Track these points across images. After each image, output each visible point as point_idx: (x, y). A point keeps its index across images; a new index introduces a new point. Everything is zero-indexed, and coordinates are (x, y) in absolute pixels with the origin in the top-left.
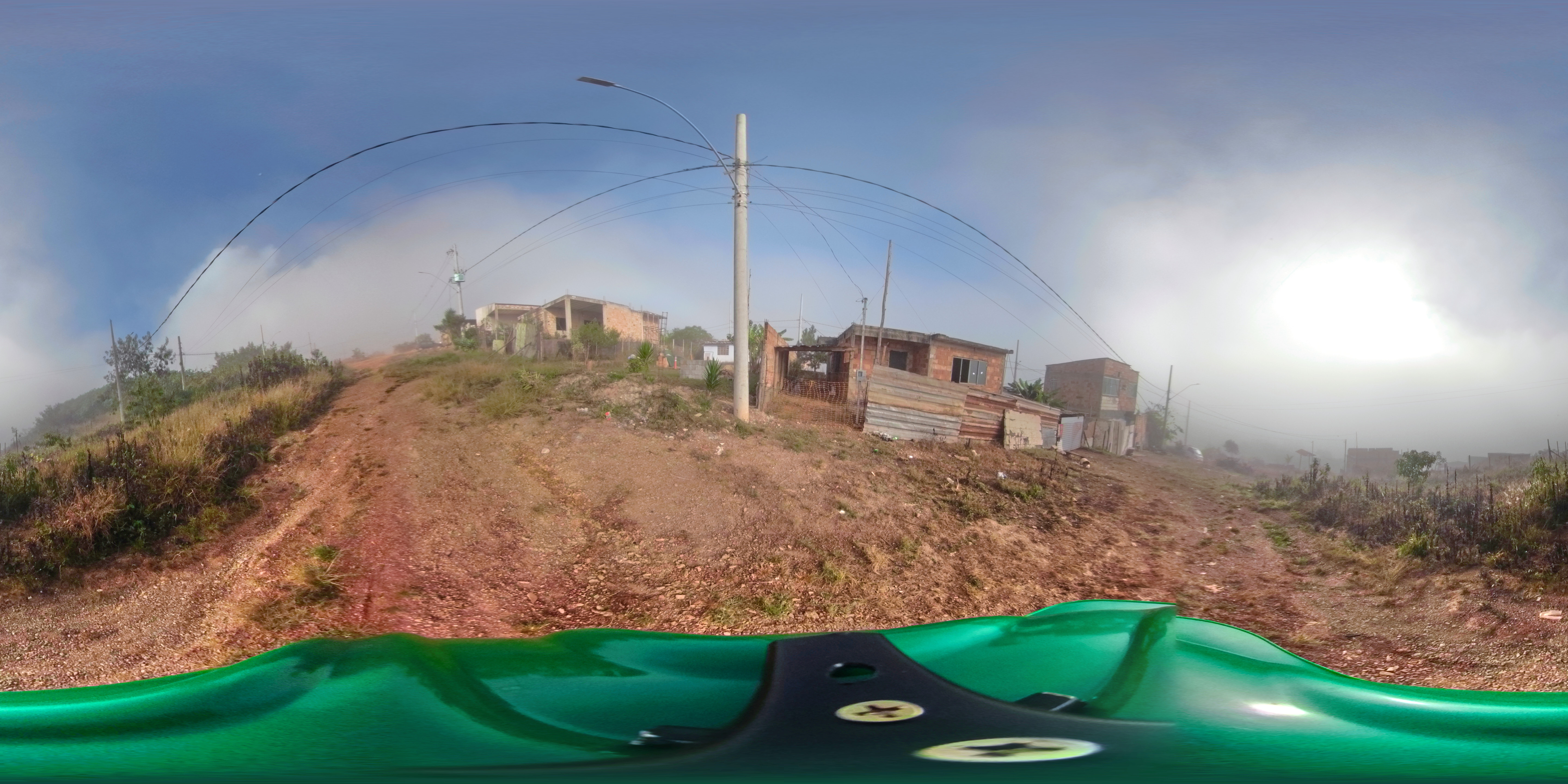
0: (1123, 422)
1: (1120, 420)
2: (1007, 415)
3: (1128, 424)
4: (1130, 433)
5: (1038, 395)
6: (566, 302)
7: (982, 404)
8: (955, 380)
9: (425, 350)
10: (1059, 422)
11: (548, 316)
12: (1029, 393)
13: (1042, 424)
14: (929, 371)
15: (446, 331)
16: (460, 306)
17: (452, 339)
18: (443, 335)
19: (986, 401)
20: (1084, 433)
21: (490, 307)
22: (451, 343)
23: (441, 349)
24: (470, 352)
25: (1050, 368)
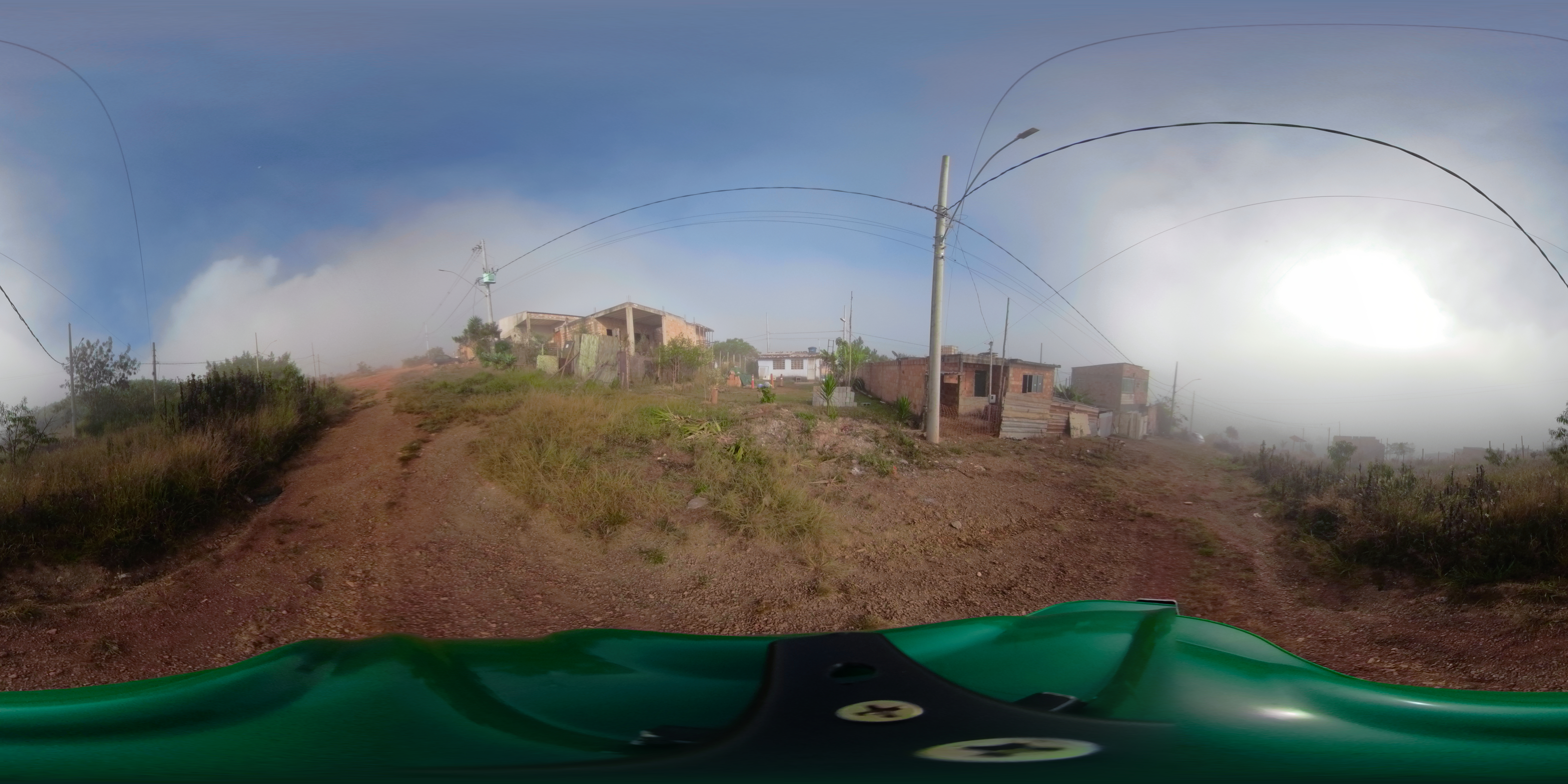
0: (1140, 414)
1: (1135, 412)
2: (1071, 416)
3: (1143, 416)
4: (1144, 422)
5: (1074, 396)
6: (627, 310)
7: (1058, 410)
8: (1024, 391)
9: (443, 366)
10: (1098, 417)
11: (599, 328)
12: (1067, 395)
13: (1089, 419)
14: (1009, 386)
15: (468, 344)
16: (489, 313)
17: (477, 353)
18: (461, 348)
19: (1060, 407)
20: (1113, 424)
21: (519, 315)
22: (474, 358)
23: (462, 365)
24: (509, 370)
25: (1075, 370)
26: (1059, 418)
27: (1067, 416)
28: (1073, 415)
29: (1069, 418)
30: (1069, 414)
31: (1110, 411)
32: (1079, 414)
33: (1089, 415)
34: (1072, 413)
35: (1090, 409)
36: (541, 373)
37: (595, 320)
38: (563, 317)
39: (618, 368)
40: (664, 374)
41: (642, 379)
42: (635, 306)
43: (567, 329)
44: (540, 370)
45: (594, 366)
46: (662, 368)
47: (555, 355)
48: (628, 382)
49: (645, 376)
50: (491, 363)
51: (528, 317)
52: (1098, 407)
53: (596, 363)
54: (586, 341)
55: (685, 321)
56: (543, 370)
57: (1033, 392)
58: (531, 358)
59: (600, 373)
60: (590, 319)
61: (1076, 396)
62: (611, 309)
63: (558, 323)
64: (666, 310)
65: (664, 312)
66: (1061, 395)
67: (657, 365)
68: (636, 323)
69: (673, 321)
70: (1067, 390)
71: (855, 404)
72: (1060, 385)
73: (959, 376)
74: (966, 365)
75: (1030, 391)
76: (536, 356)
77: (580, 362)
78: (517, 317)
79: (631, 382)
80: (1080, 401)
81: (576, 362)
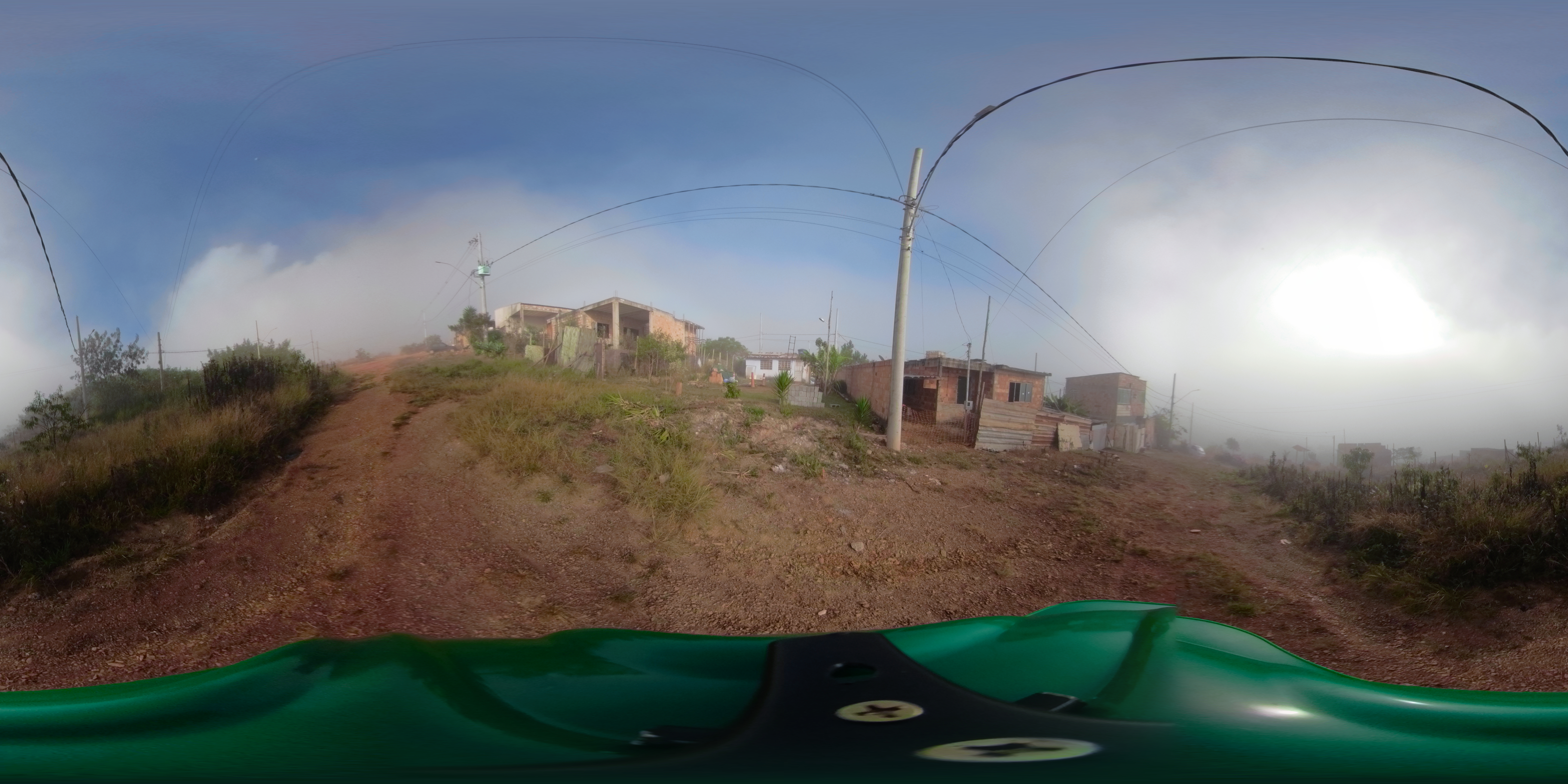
0: (1137, 426)
1: (1132, 424)
2: (1060, 427)
3: (1140, 427)
4: (1142, 435)
5: (1067, 406)
6: (613, 305)
7: (1044, 421)
8: (1011, 400)
9: (438, 353)
10: (1091, 429)
11: (587, 321)
12: (1060, 406)
13: (1080, 431)
14: (994, 394)
15: (463, 332)
16: (483, 304)
17: (471, 342)
18: (457, 337)
19: (1047, 418)
20: (1107, 437)
21: (514, 307)
22: (468, 346)
23: (457, 353)
24: (498, 358)
25: (1070, 381)
26: (1046, 430)
27: (1055, 427)
28: (1062, 427)
29: (1057, 429)
30: (1057, 425)
31: (1104, 423)
32: (1068, 425)
33: (1081, 427)
34: (1061, 424)
35: (1082, 420)
36: (528, 361)
37: (584, 313)
38: (556, 309)
39: (594, 359)
40: (641, 366)
41: (617, 370)
42: (622, 301)
43: (558, 321)
44: (528, 359)
45: (574, 356)
46: (639, 361)
47: (542, 345)
48: (603, 372)
49: (620, 368)
50: (483, 351)
51: (521, 308)
52: (1092, 418)
53: (576, 353)
54: (568, 333)
55: (674, 317)
56: (530, 359)
57: (1021, 402)
58: (520, 347)
59: (579, 363)
60: (579, 312)
61: (1069, 407)
62: (599, 303)
63: (551, 315)
64: (654, 306)
65: (651, 308)
66: (1052, 406)
67: (633, 357)
68: (622, 318)
69: (661, 316)
70: (1060, 401)
71: (823, 405)
72: (1052, 395)
73: (938, 381)
74: (947, 370)
75: (1017, 399)
76: (524, 346)
77: (563, 352)
78: (512, 307)
79: (606, 372)
80: (1073, 412)
81: (559, 352)
